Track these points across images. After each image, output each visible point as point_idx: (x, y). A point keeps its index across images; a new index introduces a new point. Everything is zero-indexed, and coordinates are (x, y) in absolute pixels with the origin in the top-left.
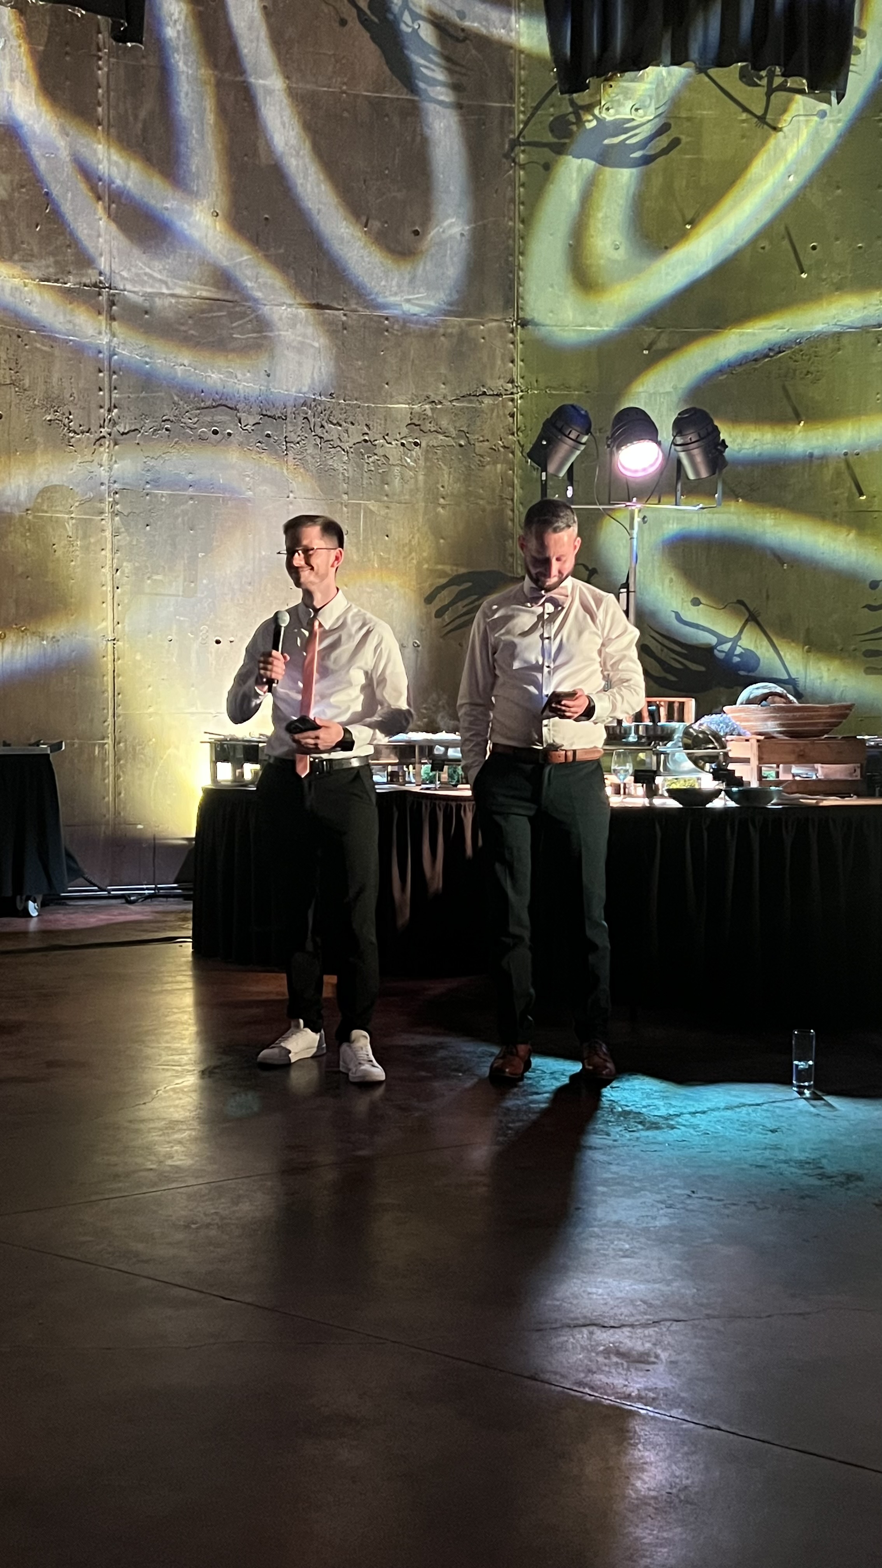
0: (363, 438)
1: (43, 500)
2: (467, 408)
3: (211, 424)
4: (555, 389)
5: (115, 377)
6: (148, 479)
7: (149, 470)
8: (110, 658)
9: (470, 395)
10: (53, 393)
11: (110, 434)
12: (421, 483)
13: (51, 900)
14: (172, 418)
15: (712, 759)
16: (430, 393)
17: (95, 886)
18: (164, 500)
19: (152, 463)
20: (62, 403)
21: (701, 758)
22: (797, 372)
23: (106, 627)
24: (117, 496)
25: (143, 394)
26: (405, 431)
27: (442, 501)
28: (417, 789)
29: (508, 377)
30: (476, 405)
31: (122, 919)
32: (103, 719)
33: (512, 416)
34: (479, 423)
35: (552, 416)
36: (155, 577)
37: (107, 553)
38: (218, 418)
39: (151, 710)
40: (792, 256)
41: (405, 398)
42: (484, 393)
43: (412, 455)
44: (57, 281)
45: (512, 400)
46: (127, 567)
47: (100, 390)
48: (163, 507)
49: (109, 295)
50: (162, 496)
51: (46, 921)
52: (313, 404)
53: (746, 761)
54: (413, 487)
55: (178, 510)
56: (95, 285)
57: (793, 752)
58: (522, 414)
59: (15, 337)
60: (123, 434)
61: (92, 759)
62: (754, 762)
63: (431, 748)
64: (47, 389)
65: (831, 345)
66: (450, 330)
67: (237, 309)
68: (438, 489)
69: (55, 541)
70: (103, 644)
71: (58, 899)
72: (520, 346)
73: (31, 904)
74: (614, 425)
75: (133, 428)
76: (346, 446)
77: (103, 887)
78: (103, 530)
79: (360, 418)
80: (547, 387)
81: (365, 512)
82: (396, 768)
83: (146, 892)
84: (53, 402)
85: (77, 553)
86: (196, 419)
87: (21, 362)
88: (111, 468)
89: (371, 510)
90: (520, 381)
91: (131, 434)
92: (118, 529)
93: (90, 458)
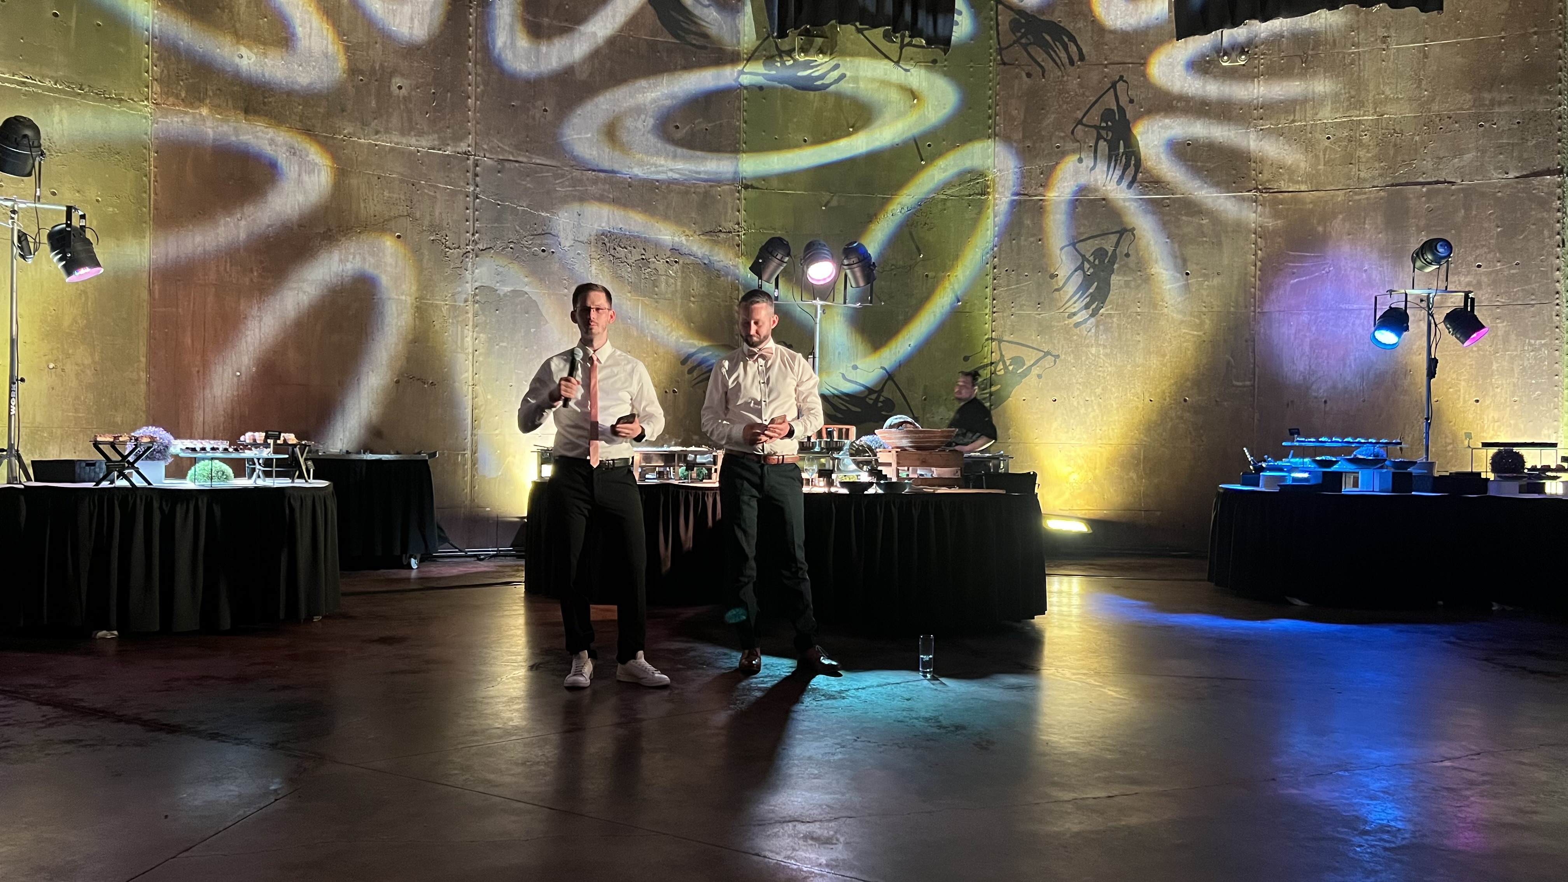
0: (641, 257)
2: (710, 240)
3: (541, 245)
4: (766, 229)
5: (477, 213)
6: (498, 280)
7: (499, 274)
8: (470, 396)
9: (711, 231)
10: (435, 221)
11: (473, 250)
12: (679, 288)
13: (426, 558)
14: (515, 241)
15: (868, 463)
16: (686, 230)
17: (457, 549)
19: (500, 269)
20: (441, 228)
21: (861, 462)
22: (919, 223)
23: (467, 378)
24: (477, 290)
25: (496, 225)
26: (669, 253)
27: (692, 299)
28: (676, 482)
29: (736, 221)
30: (716, 238)
31: (475, 570)
32: (464, 438)
33: (738, 246)
34: (717, 250)
35: (765, 245)
36: (501, 344)
37: (470, 327)
38: (545, 241)
39: (497, 432)
40: (916, 150)
41: (669, 232)
42: (720, 231)
43: (673, 269)
44: (440, 150)
45: (739, 236)
46: (483, 337)
47: (467, 221)
48: (508, 298)
49: (475, 160)
51: (422, 572)
52: (609, 234)
53: (889, 465)
54: (673, 289)
55: (518, 300)
56: (465, 153)
57: (919, 460)
58: (745, 245)
59: (410, 185)
60: (482, 250)
61: (456, 463)
62: (894, 465)
63: (686, 456)
64: (432, 219)
65: (940, 207)
66: (698, 190)
67: (560, 171)
68: (690, 291)
69: (434, 319)
70: (465, 388)
71: (431, 557)
72: (743, 201)
73: (413, 561)
74: (804, 252)
75: (488, 247)
76: (630, 262)
77: (462, 550)
78: (467, 313)
79: (639, 244)
80: (760, 228)
81: (642, 305)
82: (662, 469)
83: (491, 553)
84: (434, 228)
85: (450, 327)
86: (531, 242)
87: (414, 201)
88: (473, 273)
89: (645, 303)
90: (743, 223)
91: (487, 250)
92: (477, 312)
93: (459, 265)
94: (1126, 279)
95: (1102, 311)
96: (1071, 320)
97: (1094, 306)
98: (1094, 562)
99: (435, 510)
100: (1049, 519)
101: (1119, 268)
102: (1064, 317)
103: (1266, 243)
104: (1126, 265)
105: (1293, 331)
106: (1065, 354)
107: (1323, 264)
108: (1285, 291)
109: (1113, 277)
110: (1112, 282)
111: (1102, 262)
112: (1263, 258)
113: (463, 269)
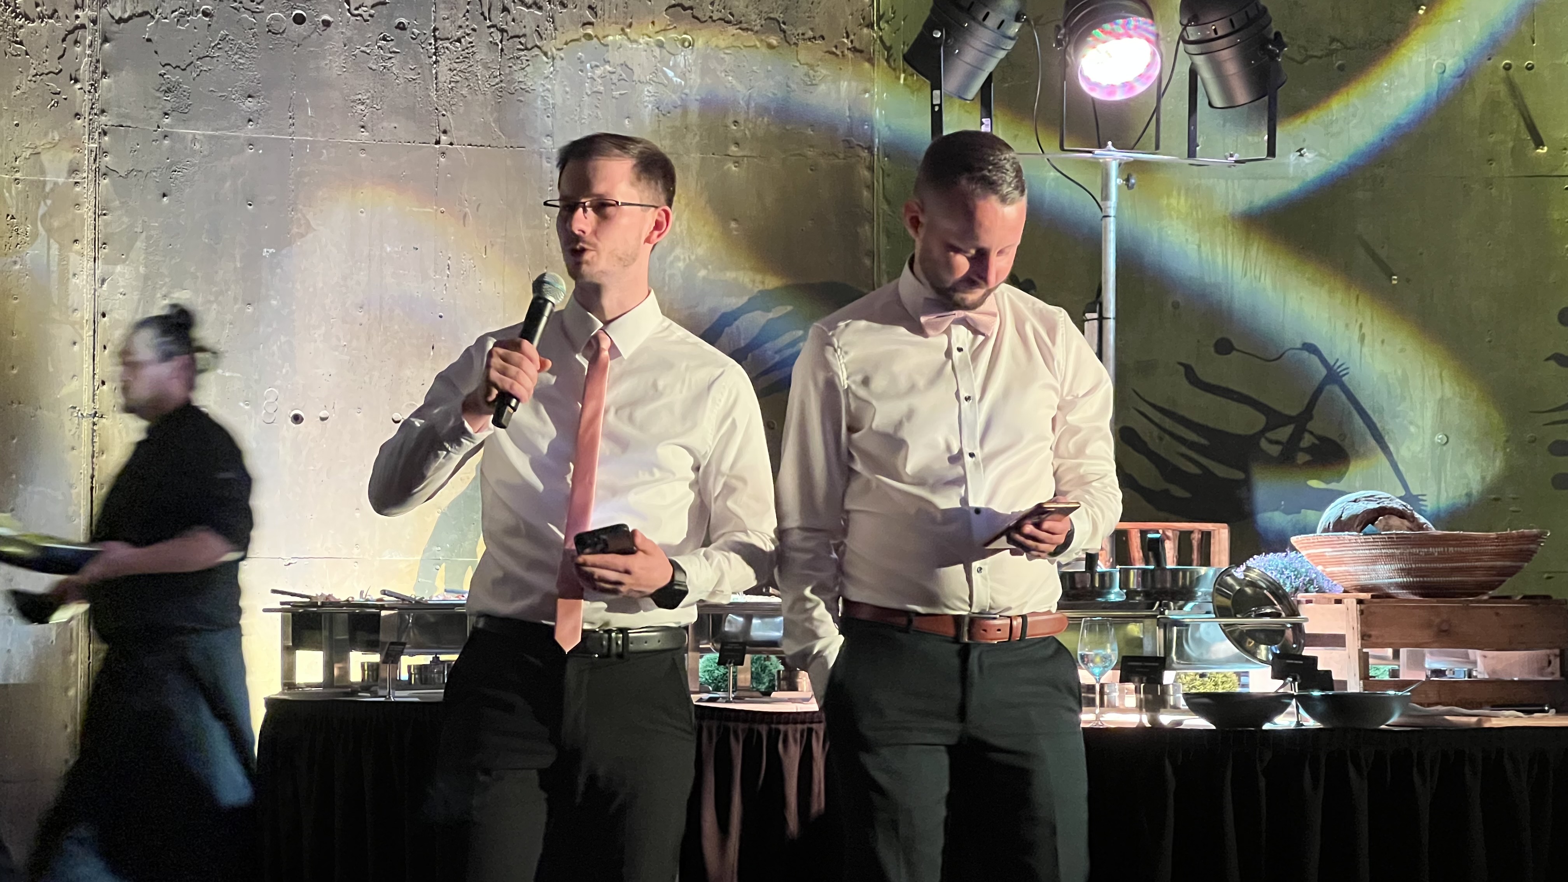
3: (292, 3)
6: (168, 107)
7: (168, 91)
8: (85, 450)
11: (94, 22)
12: (693, 117)
15: (1271, 636)
18: (198, 146)
19: (174, 77)
21: (1252, 633)
26: (664, 19)
43: (677, 64)
50: (194, 139)
53: (1337, 641)
55: (224, 167)
57: (1429, 625)
62: (1353, 642)
63: (718, 621)
68: (726, 126)
76: (550, 47)
88: (94, 87)
91: (135, 19)
92: (107, 201)
93: (54, 66)
113: (64, 77)
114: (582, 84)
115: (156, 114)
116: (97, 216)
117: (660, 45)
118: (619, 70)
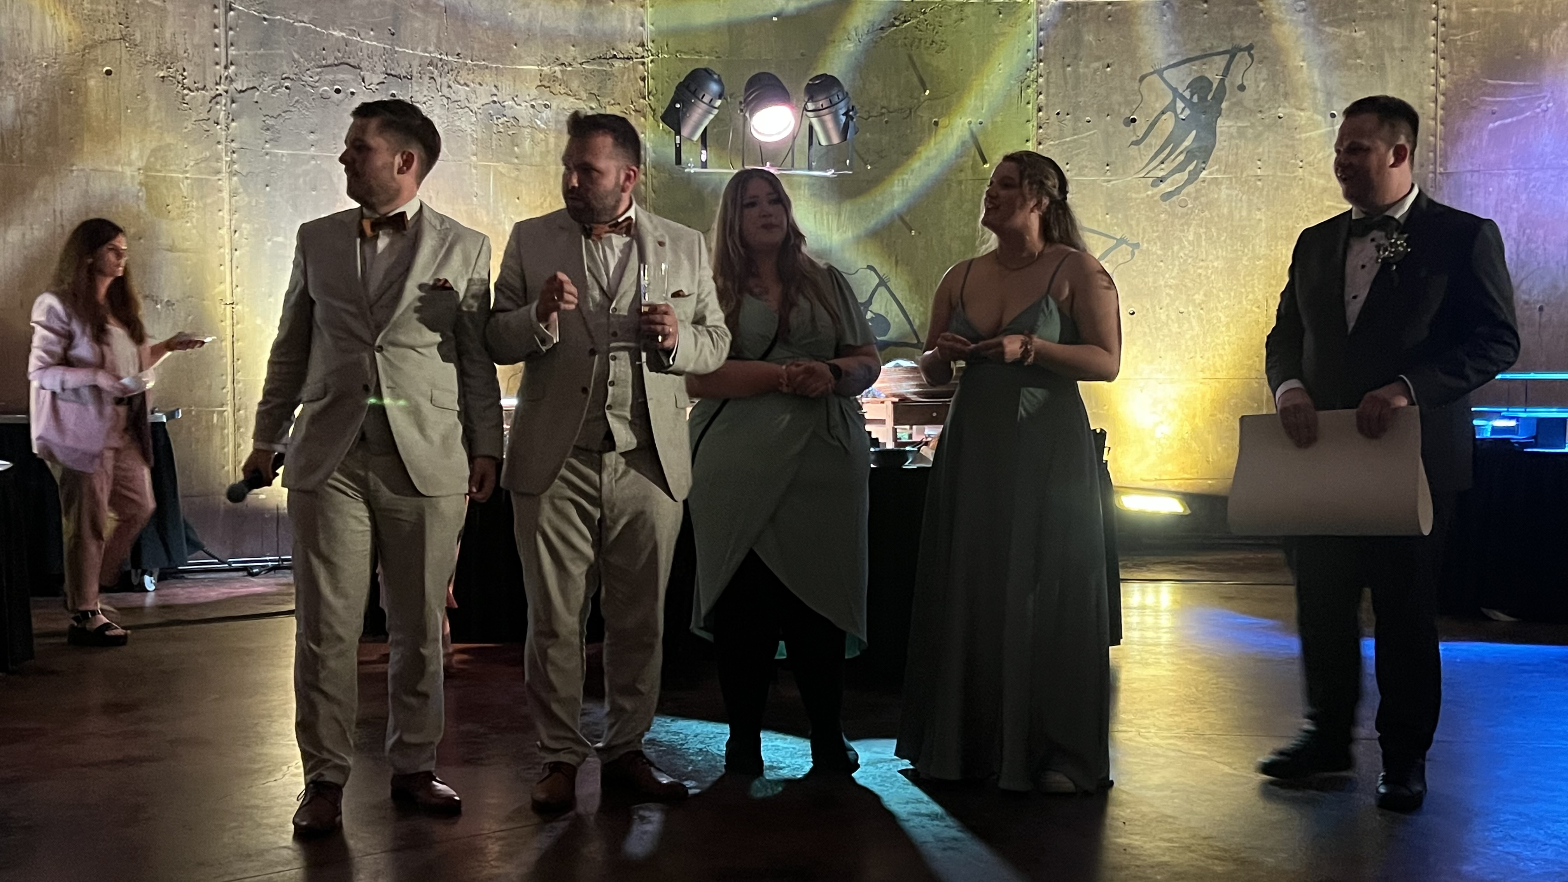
0: (491, 99)
1: (156, 159)
2: (598, 71)
3: (333, 82)
4: (685, 53)
5: (231, 33)
6: (268, 138)
7: (268, 129)
8: (228, 322)
9: (600, 58)
10: (165, 48)
11: (227, 92)
12: (552, 146)
13: (168, 574)
14: (293, 77)
16: (560, 56)
17: (216, 558)
18: (284, 159)
19: (270, 122)
20: (176, 58)
22: (923, 41)
23: (224, 292)
24: (235, 155)
25: (262, 51)
26: (534, 92)
29: (639, 40)
30: (608, 68)
31: (244, 591)
32: (221, 386)
33: (643, 79)
34: (610, 87)
35: (684, 81)
36: (275, 239)
37: (225, 214)
38: (340, 76)
41: (533, 59)
42: (615, 56)
43: (542, 117)
45: (643, 64)
46: (246, 227)
47: (216, 46)
48: (283, 167)
50: (283, 155)
51: (163, 596)
52: (440, 64)
53: (883, 422)
54: (544, 149)
55: (299, 171)
57: (926, 413)
58: (653, 78)
60: (241, 91)
61: (210, 427)
62: (890, 423)
64: (160, 45)
65: (954, 16)
69: (168, 202)
70: (220, 308)
71: (176, 573)
72: (650, 10)
73: (147, 578)
74: (746, 90)
75: (251, 86)
76: (474, 107)
77: (224, 560)
78: (220, 191)
79: (488, 78)
80: (677, 52)
81: (494, 175)
83: (270, 563)
84: (165, 58)
85: (194, 214)
86: (317, 78)
87: (131, 16)
88: (228, 127)
89: (501, 172)
90: (650, 44)
91: (249, 91)
92: (237, 189)
93: (206, 116)
94: (1240, 124)
95: (1204, 174)
96: (1156, 190)
97: (1191, 167)
98: (1194, 559)
99: (180, 499)
100: (1123, 493)
101: (1229, 109)
102: (1146, 184)
103: (1452, 66)
104: (1239, 103)
105: (1494, 202)
106: (1148, 242)
107: (1539, 98)
108: (1481, 140)
109: (1220, 121)
110: (1218, 130)
111: (1202, 99)
112: (1447, 89)
113: (211, 121)
114: (492, 127)
115: (262, 142)
116: (231, 197)
117: (533, 106)
118: (512, 120)
